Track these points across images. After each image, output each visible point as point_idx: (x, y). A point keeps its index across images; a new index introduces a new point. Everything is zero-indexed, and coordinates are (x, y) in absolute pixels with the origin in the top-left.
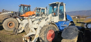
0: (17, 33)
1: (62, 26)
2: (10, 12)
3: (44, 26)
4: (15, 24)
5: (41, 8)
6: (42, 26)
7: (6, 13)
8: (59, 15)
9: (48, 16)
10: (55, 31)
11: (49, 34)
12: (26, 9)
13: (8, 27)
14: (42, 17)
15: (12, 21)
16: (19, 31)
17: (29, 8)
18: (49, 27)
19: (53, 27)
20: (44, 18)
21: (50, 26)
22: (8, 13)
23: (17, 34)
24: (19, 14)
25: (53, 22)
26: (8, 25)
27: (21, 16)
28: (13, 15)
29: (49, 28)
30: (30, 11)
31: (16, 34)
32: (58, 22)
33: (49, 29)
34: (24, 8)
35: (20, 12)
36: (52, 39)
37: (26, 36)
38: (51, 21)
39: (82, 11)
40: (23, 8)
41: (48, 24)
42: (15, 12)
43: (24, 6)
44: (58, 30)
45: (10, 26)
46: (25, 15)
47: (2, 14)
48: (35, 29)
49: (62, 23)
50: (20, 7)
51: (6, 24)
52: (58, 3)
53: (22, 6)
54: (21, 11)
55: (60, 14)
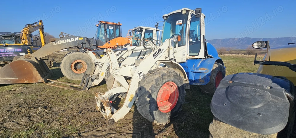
0: (88, 86)
1: (195, 70)
2: (77, 39)
3: (150, 72)
4: (88, 64)
5: (145, 28)
6: (145, 72)
7: (68, 41)
8: (190, 42)
9: (160, 45)
10: (180, 85)
11: (163, 93)
12: (112, 31)
13: (73, 72)
14: (146, 48)
15: (80, 59)
16: (92, 80)
17: (117, 31)
18: (162, 76)
19: (176, 75)
20: (151, 50)
21: (165, 72)
22: (72, 40)
23: (89, 88)
24: (97, 43)
25: (173, 61)
26: (73, 68)
27: (101, 47)
28: (84, 45)
29: (163, 79)
30: (119, 36)
31: (87, 89)
32: (185, 60)
33: (164, 81)
34: (108, 30)
35: (98, 39)
36: (170, 105)
37: (104, 96)
38: (168, 59)
39: (229, 39)
40: (105, 30)
41: (160, 67)
42: (88, 39)
43: (106, 25)
44: (188, 82)
45: (76, 69)
46: (109, 46)
47: (58, 42)
48: (128, 79)
49: (196, 64)
50: (99, 27)
51: (68, 65)
52: (187, 11)
53: (102, 26)
54: (101, 36)
55: (191, 40)
